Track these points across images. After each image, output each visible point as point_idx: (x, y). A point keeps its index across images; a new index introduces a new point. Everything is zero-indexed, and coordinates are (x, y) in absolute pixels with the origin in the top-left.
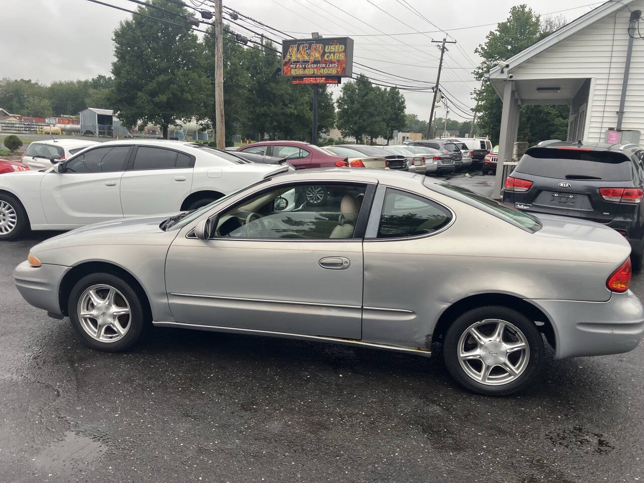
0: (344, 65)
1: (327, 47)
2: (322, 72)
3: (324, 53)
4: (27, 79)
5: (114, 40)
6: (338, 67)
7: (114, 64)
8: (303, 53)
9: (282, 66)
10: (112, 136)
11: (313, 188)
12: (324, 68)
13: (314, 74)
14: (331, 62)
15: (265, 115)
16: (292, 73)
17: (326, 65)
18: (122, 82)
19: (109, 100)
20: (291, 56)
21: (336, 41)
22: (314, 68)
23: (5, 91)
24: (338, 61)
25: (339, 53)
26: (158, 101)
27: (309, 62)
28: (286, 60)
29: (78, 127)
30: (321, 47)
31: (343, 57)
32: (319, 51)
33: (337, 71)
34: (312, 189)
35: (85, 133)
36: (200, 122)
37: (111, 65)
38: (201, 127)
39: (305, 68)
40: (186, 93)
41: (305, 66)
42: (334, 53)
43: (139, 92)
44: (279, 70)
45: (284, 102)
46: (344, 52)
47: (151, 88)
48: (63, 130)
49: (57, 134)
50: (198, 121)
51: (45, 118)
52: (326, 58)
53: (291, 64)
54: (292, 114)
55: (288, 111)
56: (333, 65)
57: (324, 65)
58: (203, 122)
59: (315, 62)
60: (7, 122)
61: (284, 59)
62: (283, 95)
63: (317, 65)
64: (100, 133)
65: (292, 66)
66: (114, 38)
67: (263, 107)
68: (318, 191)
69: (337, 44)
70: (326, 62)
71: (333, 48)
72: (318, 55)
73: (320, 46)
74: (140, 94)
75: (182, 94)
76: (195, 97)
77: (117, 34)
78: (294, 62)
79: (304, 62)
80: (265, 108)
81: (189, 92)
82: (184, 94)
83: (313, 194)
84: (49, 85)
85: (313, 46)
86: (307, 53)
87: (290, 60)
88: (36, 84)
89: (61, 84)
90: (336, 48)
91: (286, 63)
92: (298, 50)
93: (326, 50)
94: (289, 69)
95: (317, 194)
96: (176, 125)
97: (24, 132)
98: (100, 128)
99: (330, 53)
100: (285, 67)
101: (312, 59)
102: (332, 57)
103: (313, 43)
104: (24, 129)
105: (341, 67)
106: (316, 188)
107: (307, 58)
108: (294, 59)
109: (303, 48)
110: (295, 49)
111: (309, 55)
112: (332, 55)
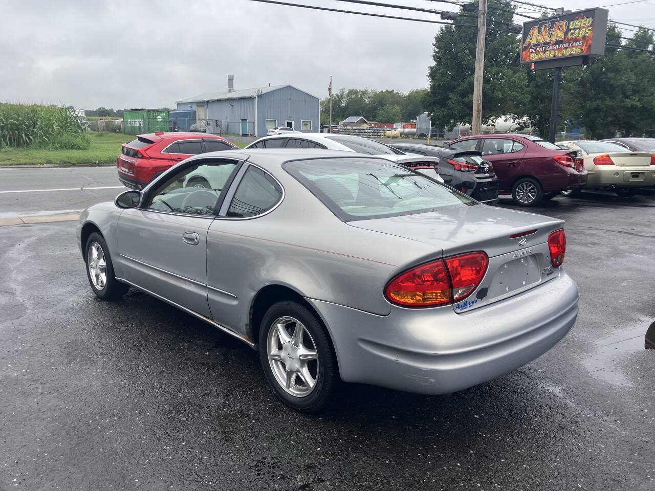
0: (590, 42)
1: (571, 23)
2: (564, 53)
3: (568, 30)
4: (390, 90)
5: (434, 45)
6: (582, 46)
7: (431, 68)
8: (544, 34)
9: (521, 52)
10: (443, 137)
11: (525, 186)
12: (566, 48)
13: (554, 56)
14: (576, 40)
15: (597, 110)
16: (531, 58)
17: (569, 45)
18: (436, 84)
19: (423, 102)
20: (531, 39)
21: (582, 15)
22: (555, 50)
23: (372, 101)
24: (584, 38)
25: (586, 28)
26: (468, 101)
27: (550, 43)
28: (526, 44)
29: (414, 130)
30: (565, 24)
31: (589, 32)
32: (563, 29)
33: (582, 50)
34: (523, 187)
35: (420, 136)
36: (518, 121)
37: (428, 69)
38: (519, 126)
39: (545, 51)
40: (497, 91)
41: (545, 49)
42: (579, 29)
43: (451, 93)
44: (518, 56)
45: (624, 93)
46: (591, 26)
47: (463, 88)
48: (401, 134)
49: (396, 138)
50: (514, 119)
51: (394, 123)
52: (569, 36)
53: (531, 48)
54: (633, 108)
55: (628, 103)
56: (577, 43)
57: (566, 45)
58: (521, 121)
59: (558, 42)
60: (361, 128)
61: (524, 43)
62: (623, 85)
63: (559, 46)
64: (432, 136)
65: (532, 50)
66: (435, 43)
67: (596, 100)
68: (530, 190)
69: (584, 18)
70: (569, 41)
71: (578, 23)
72: (560, 34)
73: (563, 24)
74: (451, 95)
75: (493, 92)
76: (506, 95)
77: (438, 40)
78: (534, 46)
79: (544, 44)
80: (598, 102)
81: (500, 90)
82: (496, 92)
83: (524, 193)
84: (407, 94)
85: (556, 24)
86: (549, 33)
87: (530, 44)
88: (398, 93)
89: (417, 92)
90: (583, 23)
91: (525, 49)
92: (539, 31)
93: (571, 27)
94: (528, 54)
95: (529, 192)
96: (489, 125)
97: (372, 136)
98: (432, 131)
99: (575, 29)
100: (524, 53)
101: (554, 39)
102: (577, 34)
103: (556, 21)
104: (372, 134)
105: (587, 43)
106: (528, 186)
107: (548, 39)
108: (534, 42)
109: (545, 28)
110: (536, 31)
111: (550, 35)
112: (577, 31)
